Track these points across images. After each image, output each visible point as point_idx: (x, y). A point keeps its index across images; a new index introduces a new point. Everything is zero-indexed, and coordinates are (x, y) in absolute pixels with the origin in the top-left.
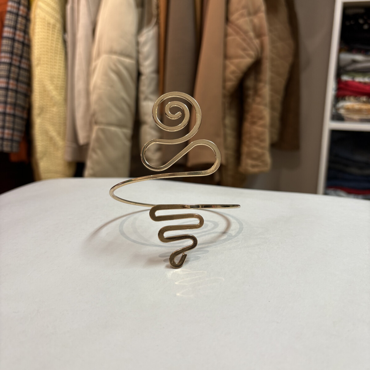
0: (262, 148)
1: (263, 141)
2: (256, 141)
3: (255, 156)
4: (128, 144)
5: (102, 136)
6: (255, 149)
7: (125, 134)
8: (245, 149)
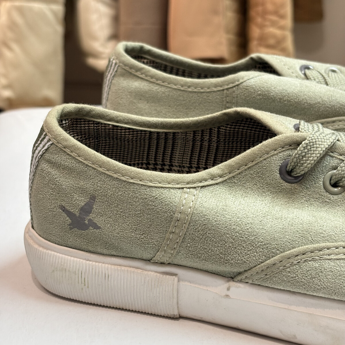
0: (282, 28)
1: (282, 17)
2: (274, 18)
3: (272, 41)
4: (59, 29)
5: (19, 19)
6: (272, 30)
7: (54, 13)
8: (255, 32)
